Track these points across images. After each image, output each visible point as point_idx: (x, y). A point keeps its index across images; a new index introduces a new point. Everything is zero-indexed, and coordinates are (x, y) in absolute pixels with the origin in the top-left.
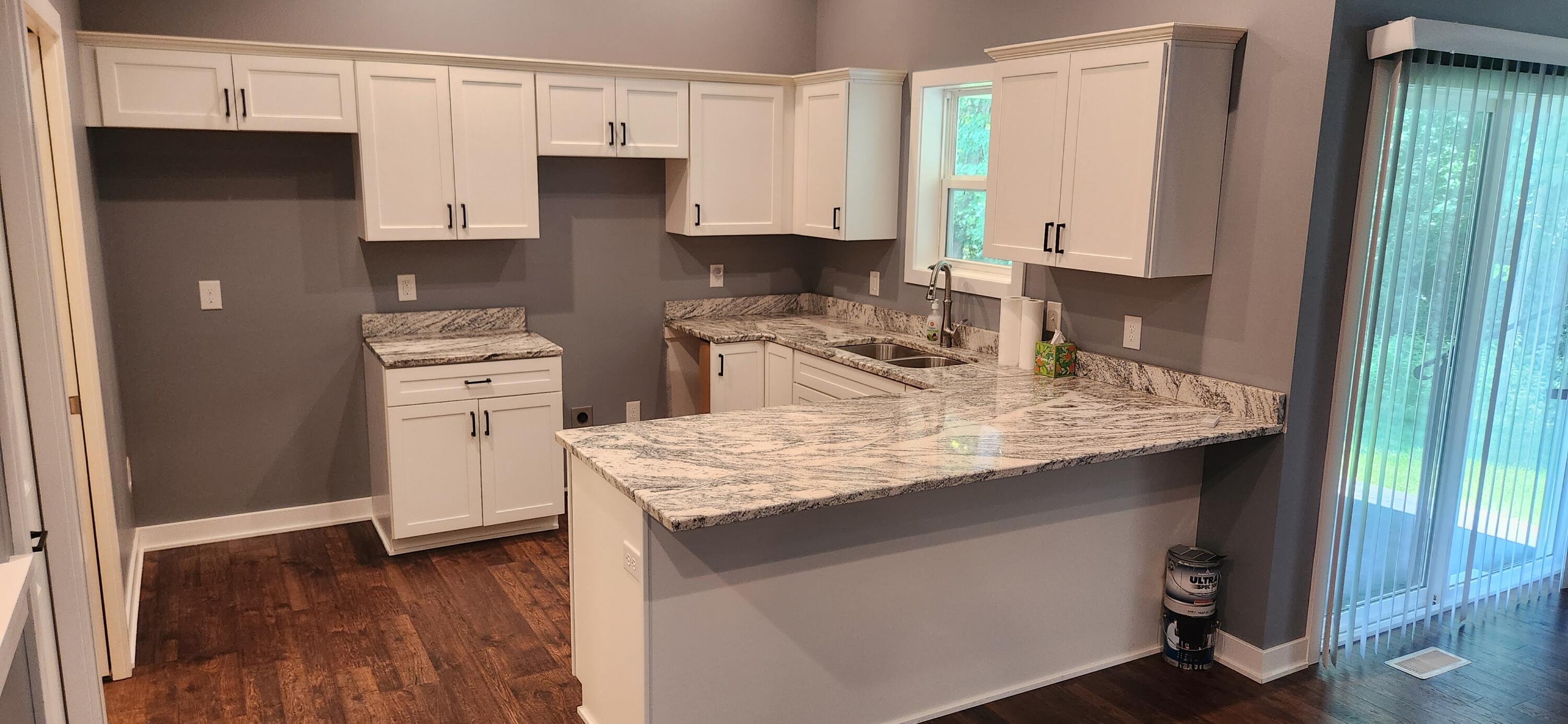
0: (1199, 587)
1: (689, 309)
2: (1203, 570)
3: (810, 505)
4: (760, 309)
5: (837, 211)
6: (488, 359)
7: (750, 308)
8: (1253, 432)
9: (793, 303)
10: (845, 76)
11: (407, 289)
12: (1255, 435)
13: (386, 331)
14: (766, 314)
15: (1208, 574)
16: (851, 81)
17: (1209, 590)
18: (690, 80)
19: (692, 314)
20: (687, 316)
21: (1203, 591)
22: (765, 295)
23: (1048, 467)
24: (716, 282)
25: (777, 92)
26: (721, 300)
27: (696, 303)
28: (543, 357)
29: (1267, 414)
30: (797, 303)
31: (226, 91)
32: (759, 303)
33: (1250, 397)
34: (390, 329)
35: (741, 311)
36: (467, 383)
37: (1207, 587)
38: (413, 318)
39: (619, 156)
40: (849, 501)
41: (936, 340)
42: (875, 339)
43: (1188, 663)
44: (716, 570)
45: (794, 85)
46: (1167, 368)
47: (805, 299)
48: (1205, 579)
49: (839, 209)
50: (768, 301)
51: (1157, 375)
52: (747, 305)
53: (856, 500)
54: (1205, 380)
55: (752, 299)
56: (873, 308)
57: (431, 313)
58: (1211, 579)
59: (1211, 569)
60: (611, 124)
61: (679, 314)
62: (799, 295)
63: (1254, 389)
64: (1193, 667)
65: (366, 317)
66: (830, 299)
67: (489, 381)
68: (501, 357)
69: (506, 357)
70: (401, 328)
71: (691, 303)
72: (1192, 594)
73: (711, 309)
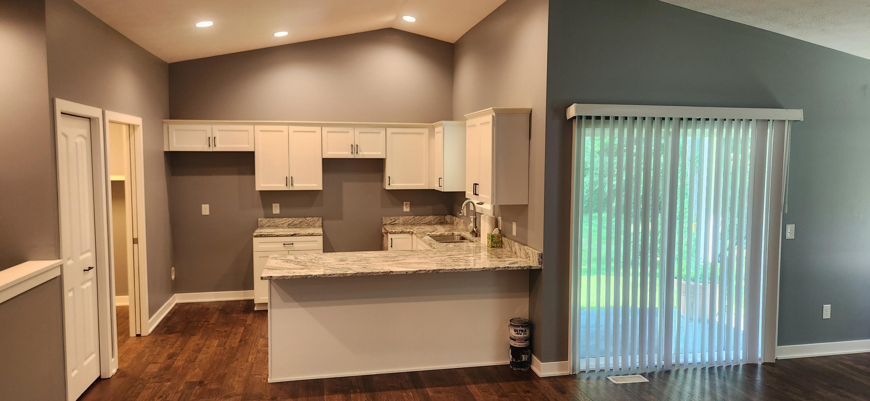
0: (517, 334)
1: (393, 220)
2: (518, 326)
3: (313, 276)
4: (426, 221)
5: (440, 179)
6: (292, 235)
7: (421, 221)
8: (525, 267)
9: (443, 219)
10: (442, 125)
11: (276, 209)
12: (526, 268)
13: (267, 225)
14: (429, 224)
15: (520, 328)
16: (445, 126)
17: (522, 336)
18: (386, 127)
19: (394, 223)
20: (392, 223)
21: (519, 335)
22: (429, 215)
23: (419, 272)
24: (406, 209)
25: (426, 131)
26: (408, 217)
27: (396, 218)
28: (314, 235)
29: (537, 261)
30: (445, 220)
31: (209, 138)
32: (426, 219)
33: (534, 254)
34: (269, 224)
35: (417, 222)
36: (284, 244)
37: (520, 334)
38: (277, 221)
39: (356, 158)
40: (329, 276)
41: (472, 234)
42: (454, 234)
43: (515, 367)
44: (297, 301)
45: (434, 128)
46: (519, 243)
47: (448, 218)
48: (519, 330)
50: (431, 218)
51: (517, 246)
52: (420, 219)
53: (332, 276)
54: (525, 247)
55: (423, 217)
57: (284, 219)
58: (522, 331)
59: (522, 326)
60: (352, 145)
61: (388, 222)
62: (446, 216)
63: (535, 251)
64: (517, 369)
65: (260, 219)
66: (455, 217)
67: (292, 244)
68: (297, 235)
69: (300, 235)
70: (273, 224)
71: (394, 218)
72: (515, 337)
73: (404, 221)
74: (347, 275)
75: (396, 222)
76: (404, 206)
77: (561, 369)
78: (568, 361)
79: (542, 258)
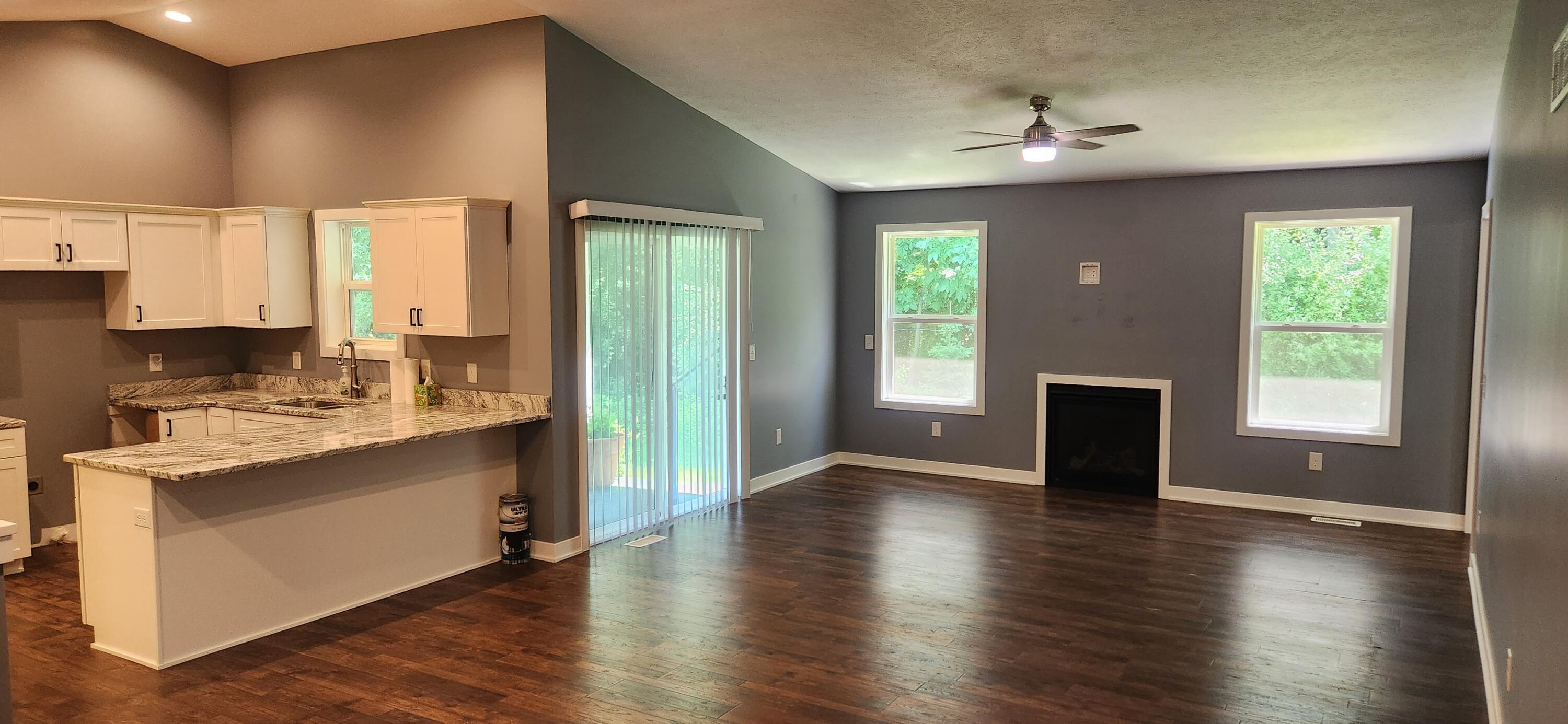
0: (516, 514)
1: (131, 390)
2: (518, 503)
4: (198, 387)
5: (262, 307)
7: (188, 387)
8: (533, 418)
9: (226, 382)
10: (262, 212)
12: (535, 420)
14: (203, 391)
15: (521, 505)
16: (267, 216)
17: (523, 515)
18: (126, 212)
19: (134, 395)
20: (130, 396)
21: (519, 515)
22: (201, 376)
24: (155, 367)
25: (204, 221)
26: (161, 382)
27: (138, 385)
28: (7, 428)
29: (542, 409)
30: (230, 382)
32: (196, 383)
33: (533, 401)
35: (180, 390)
37: (521, 513)
39: (66, 269)
41: (347, 394)
42: (300, 399)
43: (515, 560)
44: (202, 517)
45: (218, 216)
46: (492, 391)
47: (237, 378)
48: (520, 508)
49: (263, 306)
50: (205, 380)
51: (487, 396)
52: (185, 385)
54: (511, 395)
55: (190, 380)
56: (297, 378)
58: (523, 508)
59: (522, 502)
60: (58, 245)
61: (122, 395)
62: (232, 375)
63: (535, 396)
64: (518, 562)
66: (260, 376)
71: (132, 385)
72: (513, 518)
73: (153, 390)
74: (316, 456)
75: (137, 393)
76: (151, 363)
77: (574, 548)
78: (580, 535)
79: (550, 404)
